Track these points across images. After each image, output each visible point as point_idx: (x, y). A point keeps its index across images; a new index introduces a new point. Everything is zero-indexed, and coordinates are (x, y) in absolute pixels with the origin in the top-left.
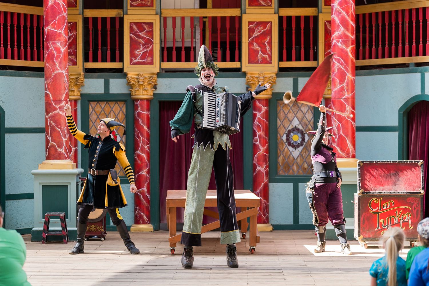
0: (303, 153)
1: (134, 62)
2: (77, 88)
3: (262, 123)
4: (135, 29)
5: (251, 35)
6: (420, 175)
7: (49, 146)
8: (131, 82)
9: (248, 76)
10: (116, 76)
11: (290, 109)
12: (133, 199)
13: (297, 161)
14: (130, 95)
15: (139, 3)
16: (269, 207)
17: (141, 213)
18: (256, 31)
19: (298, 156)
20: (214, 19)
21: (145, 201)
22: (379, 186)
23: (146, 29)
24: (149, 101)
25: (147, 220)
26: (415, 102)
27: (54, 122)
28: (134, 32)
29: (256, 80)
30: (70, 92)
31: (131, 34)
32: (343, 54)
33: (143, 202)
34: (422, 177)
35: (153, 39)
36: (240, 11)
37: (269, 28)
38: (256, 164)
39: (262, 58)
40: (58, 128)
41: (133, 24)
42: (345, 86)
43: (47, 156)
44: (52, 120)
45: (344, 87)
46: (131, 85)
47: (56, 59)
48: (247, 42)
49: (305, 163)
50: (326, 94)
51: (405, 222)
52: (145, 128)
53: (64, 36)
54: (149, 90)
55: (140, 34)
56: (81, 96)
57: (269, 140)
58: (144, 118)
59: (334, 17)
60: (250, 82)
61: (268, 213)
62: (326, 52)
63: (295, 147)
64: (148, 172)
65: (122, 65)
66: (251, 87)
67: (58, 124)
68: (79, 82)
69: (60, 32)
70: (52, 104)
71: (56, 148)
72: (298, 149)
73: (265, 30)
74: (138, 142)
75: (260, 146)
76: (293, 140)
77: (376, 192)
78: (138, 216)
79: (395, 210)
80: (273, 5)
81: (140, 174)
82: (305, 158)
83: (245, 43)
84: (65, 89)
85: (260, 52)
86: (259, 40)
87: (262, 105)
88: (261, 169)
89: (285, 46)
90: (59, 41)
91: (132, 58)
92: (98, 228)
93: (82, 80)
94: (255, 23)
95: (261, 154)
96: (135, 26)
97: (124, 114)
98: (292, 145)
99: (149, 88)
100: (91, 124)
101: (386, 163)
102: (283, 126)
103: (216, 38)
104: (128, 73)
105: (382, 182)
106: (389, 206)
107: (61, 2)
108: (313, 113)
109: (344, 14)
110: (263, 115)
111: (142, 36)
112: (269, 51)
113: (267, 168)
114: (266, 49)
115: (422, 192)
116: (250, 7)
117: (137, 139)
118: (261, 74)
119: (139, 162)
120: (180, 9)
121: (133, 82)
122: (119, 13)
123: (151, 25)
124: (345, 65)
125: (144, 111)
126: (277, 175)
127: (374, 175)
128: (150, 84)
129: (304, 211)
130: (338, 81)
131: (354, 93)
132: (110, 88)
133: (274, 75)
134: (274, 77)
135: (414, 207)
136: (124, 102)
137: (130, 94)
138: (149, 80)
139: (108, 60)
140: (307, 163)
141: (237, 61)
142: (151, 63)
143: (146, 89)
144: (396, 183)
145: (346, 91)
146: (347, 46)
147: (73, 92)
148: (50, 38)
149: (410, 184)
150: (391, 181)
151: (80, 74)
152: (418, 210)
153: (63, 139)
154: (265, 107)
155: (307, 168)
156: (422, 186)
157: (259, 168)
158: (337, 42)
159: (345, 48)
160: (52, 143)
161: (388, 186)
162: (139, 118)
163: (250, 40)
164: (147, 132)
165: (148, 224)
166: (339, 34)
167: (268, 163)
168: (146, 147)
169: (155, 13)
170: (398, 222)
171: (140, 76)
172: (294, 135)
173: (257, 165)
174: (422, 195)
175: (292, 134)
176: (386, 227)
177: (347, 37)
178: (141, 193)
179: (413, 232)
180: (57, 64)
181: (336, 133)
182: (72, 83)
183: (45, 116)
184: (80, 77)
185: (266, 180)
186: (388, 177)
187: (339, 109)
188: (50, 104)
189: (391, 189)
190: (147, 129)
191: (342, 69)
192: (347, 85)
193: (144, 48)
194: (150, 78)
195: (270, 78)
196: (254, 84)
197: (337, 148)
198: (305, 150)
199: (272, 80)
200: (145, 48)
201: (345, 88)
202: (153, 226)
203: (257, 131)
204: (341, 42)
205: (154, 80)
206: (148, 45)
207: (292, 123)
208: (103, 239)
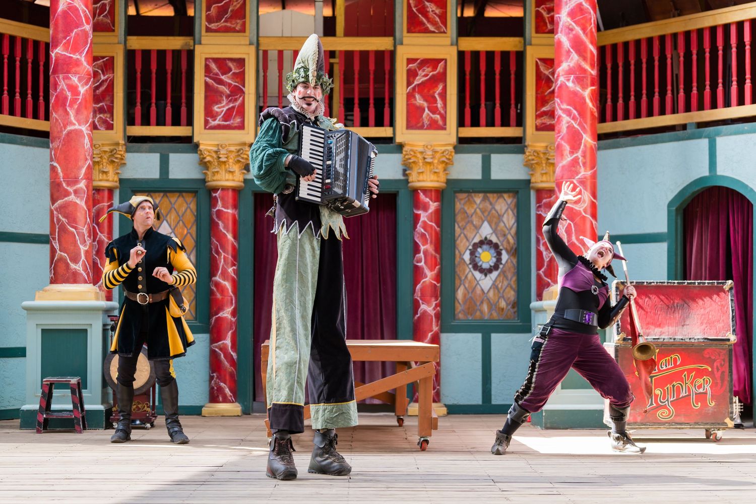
0: (498, 282)
1: (212, 124)
2: (113, 168)
3: (429, 229)
4: (213, 69)
5: (411, 81)
6: (727, 308)
7: (56, 259)
8: (205, 158)
9: (405, 149)
10: (180, 150)
11: (477, 208)
12: (208, 359)
13: (488, 295)
14: (204, 181)
15: (222, 26)
16: (440, 374)
17: (221, 384)
18: (421, 74)
19: (490, 288)
20: (348, 55)
21: (228, 363)
22: (653, 327)
23: (233, 69)
24: (236, 191)
25: (231, 396)
26: (698, 191)
27: (64, 217)
28: (213, 75)
29: (419, 155)
30: (101, 174)
31: (207, 78)
32: (577, 101)
33: (224, 364)
34: (733, 311)
35: (244, 87)
36: (393, 41)
37: (441, 71)
38: (419, 301)
39: (430, 120)
40: (73, 227)
41: (211, 61)
42: (580, 157)
43: (52, 277)
44: (61, 214)
45: (579, 159)
46: (206, 163)
47: (69, 106)
48: (405, 93)
49: (503, 300)
50: (539, 181)
51: (700, 393)
52: (230, 237)
53: (86, 65)
54: (236, 172)
55: (223, 77)
56: (120, 183)
57: (441, 259)
58: (228, 220)
59: (560, 37)
60: (410, 159)
61: (439, 385)
62: (539, 111)
63: (486, 272)
64: (234, 314)
65: (191, 131)
66: (411, 169)
67: (73, 220)
68: (116, 158)
69: (77, 58)
70: (63, 185)
71: (68, 263)
72: (491, 275)
73: (435, 73)
74: (217, 261)
75: (425, 269)
76: (481, 260)
77: (649, 337)
78: (215, 388)
79: (683, 372)
80: (449, 31)
81: (219, 317)
82: (501, 292)
83: (401, 95)
84: (86, 160)
85: (426, 110)
86: (426, 88)
87: (429, 199)
88: (428, 308)
89: (468, 102)
90: (76, 73)
91: (209, 118)
92: (140, 406)
93: (121, 155)
94: (419, 61)
95: (428, 283)
96: (214, 65)
97: (194, 215)
98: (479, 268)
99: (236, 168)
101: (665, 286)
102: (466, 237)
103: (352, 91)
104: (200, 142)
105: (660, 320)
106: (671, 365)
107: (80, 6)
108: (516, 214)
109: (579, 32)
110: (432, 216)
111: (226, 82)
112: (442, 109)
113: (438, 308)
114: (436, 105)
115: (733, 338)
116: (409, 35)
117: (216, 255)
118: (429, 147)
119: (219, 296)
120: (292, 37)
121: (208, 159)
122: (186, 43)
123: (241, 62)
124: (580, 120)
125: (228, 209)
126: (454, 320)
127: (645, 306)
128: (239, 161)
129: (500, 382)
130: (567, 148)
131: (595, 169)
132: (170, 169)
133: (451, 148)
134: (451, 152)
135: (717, 366)
136: (194, 194)
137: (205, 179)
138: (236, 154)
139: (167, 122)
140: (505, 300)
141: (387, 126)
142: (241, 127)
143: (231, 170)
144: (684, 322)
145: (581, 165)
146: (584, 88)
147: (106, 174)
148: (60, 67)
149: (711, 324)
150: (676, 317)
151: (118, 144)
152: (723, 372)
153: (81, 247)
154: (435, 202)
155: (506, 309)
156: (733, 327)
157: (423, 307)
158: (565, 81)
159: (580, 90)
160: (61, 255)
161: (670, 328)
162: (219, 220)
163: (410, 90)
164: (233, 244)
165: (233, 402)
166: (569, 65)
167: (439, 299)
168: (230, 270)
169: (248, 43)
170: (687, 393)
171: (220, 148)
172: (483, 251)
173: (421, 301)
174: (731, 345)
175: (479, 250)
176: (667, 402)
177: (584, 71)
178: (221, 349)
179: (715, 412)
180: (71, 113)
182: (105, 158)
183: (50, 207)
184: (117, 149)
185: (435, 328)
186: (669, 310)
188: (59, 185)
189: (676, 334)
190: (232, 239)
191: (575, 128)
192: (583, 155)
194: (239, 151)
195: (443, 153)
196: (417, 163)
198: (501, 278)
199: (447, 157)
200: (230, 101)
201: (580, 160)
202: (241, 406)
203: (420, 244)
204: (573, 79)
205: (245, 154)
206: (236, 97)
207: (480, 231)
208: (148, 425)
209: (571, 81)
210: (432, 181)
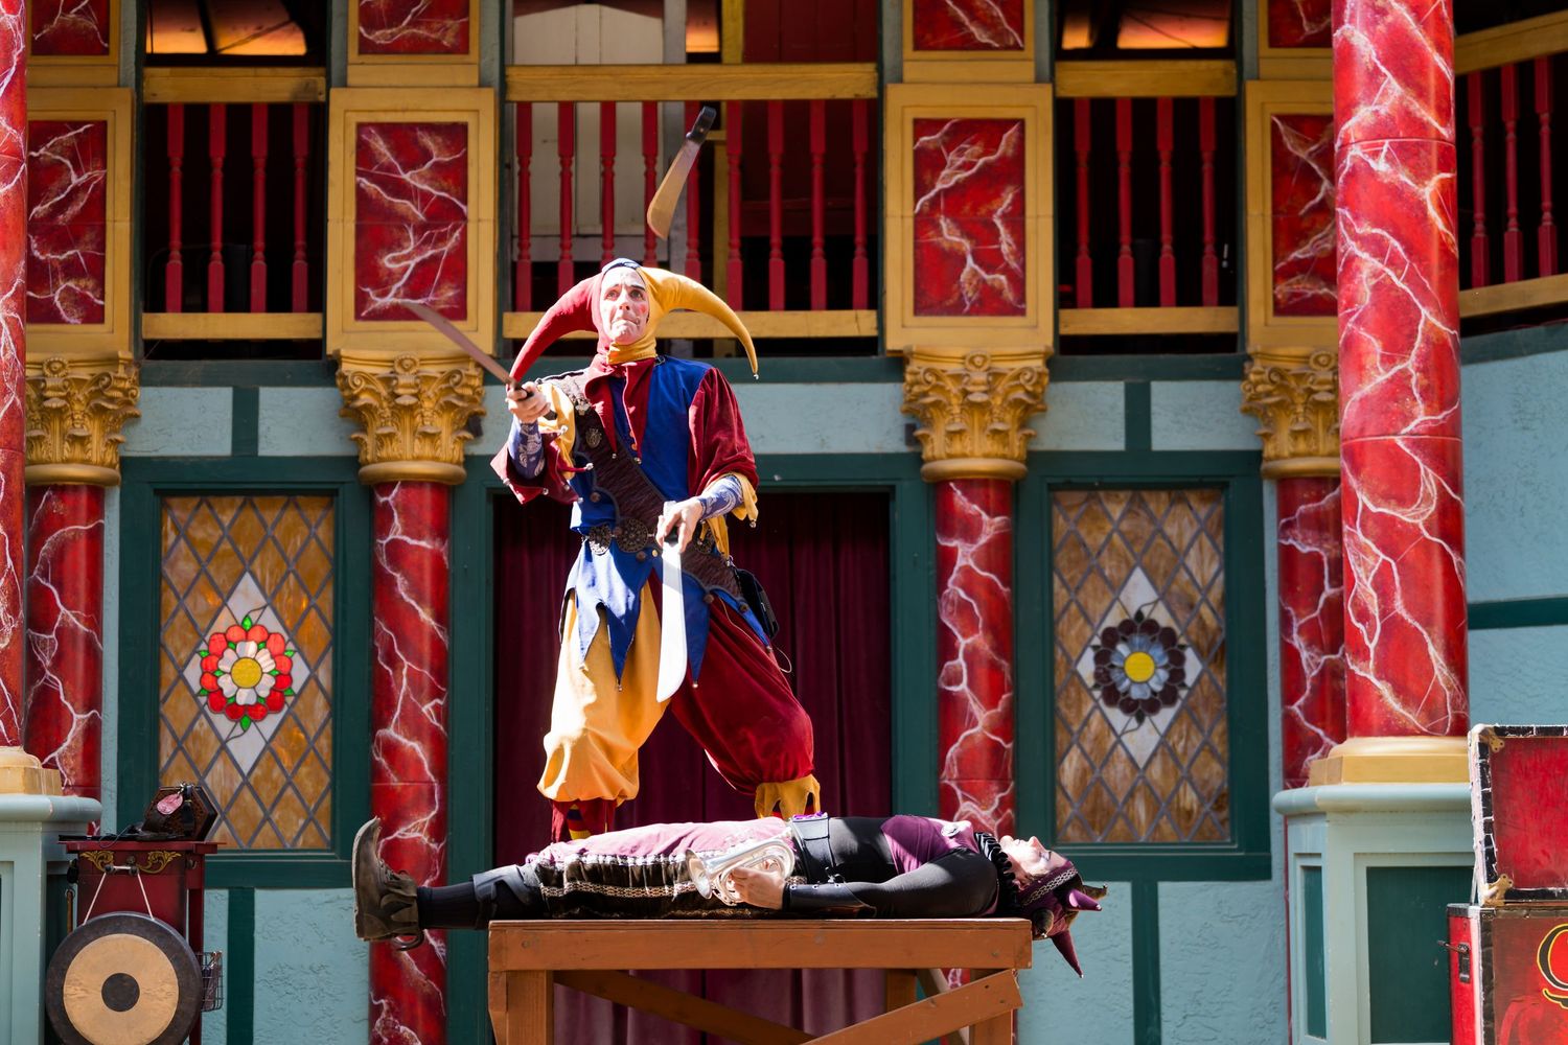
0: (1175, 738)
1: (377, 305)
2: (102, 428)
3: (981, 591)
4: (380, 154)
5: (927, 182)
8: (355, 398)
9: (911, 367)
10: (289, 377)
11: (1112, 531)
12: (366, 959)
13: (1147, 775)
14: (354, 463)
15: (404, 36)
17: (402, 1028)
18: (953, 163)
19: (1154, 754)
20: (753, 114)
21: (420, 968)
23: (435, 153)
24: (443, 489)
28: (378, 169)
29: (950, 385)
30: (67, 444)
31: (364, 180)
32: (1401, 214)
33: (409, 972)
35: (465, 202)
36: (876, 75)
37: (1010, 152)
38: (954, 791)
39: (981, 286)
41: (373, 131)
42: (1413, 371)
45: (1410, 376)
46: (358, 410)
48: (909, 214)
49: (1189, 787)
50: (1285, 454)
52: (425, 616)
54: (444, 435)
55: (406, 177)
56: (122, 470)
57: (1015, 673)
58: (420, 568)
59: (1348, 34)
60: (925, 394)
62: (1282, 260)
63: (1141, 709)
64: (438, 830)
65: (319, 326)
66: (927, 422)
68: (111, 400)
72: (1154, 718)
73: (992, 158)
74: (389, 683)
75: (971, 702)
76: (1126, 676)
78: (386, 1040)
80: (1029, 43)
81: (396, 839)
82: (1185, 764)
83: (900, 220)
85: (970, 260)
86: (967, 202)
87: (982, 507)
88: (980, 811)
89: (1084, 238)
91: (368, 290)
93: (126, 392)
94: (946, 127)
95: (977, 739)
96: (381, 143)
97: (328, 557)
98: (1122, 698)
99: (441, 425)
100: (169, 600)
102: (1083, 611)
103: (764, 219)
104: (343, 352)
108: (1222, 548)
109: (1404, 18)
110: (987, 553)
111: (415, 187)
112: (1012, 257)
113: (1009, 811)
114: (996, 247)
116: (920, 54)
117: (387, 668)
118: (978, 360)
119: (395, 782)
120: (600, 65)
121: (365, 399)
122: (307, 84)
123: (456, 135)
124: (1411, 267)
125: (420, 538)
128: (450, 406)
129: (1184, 1018)
130: (1375, 346)
131: (1456, 407)
132: (262, 429)
133: (1038, 364)
134: (1040, 375)
136: (326, 500)
137: (357, 457)
138: (443, 386)
139: (253, 304)
140: (1194, 788)
141: (860, 308)
142: (458, 311)
143: (429, 430)
145: (1417, 395)
146: (1420, 176)
147: (83, 445)
151: (113, 360)
154: (995, 515)
155: (1199, 812)
157: (967, 808)
158: (1366, 157)
159: (1410, 182)
162: (397, 568)
163: (922, 206)
164: (434, 636)
166: (1376, 112)
167: (1012, 784)
168: (427, 708)
169: (475, 82)
171: (399, 370)
172: (1133, 652)
173: (959, 793)
175: (1122, 648)
177: (1421, 127)
181: (1370, 608)
182: (79, 400)
184: (112, 374)
187: (1383, 487)
190: (433, 623)
191: (1397, 289)
192: (1421, 366)
193: (424, 243)
194: (451, 375)
195: (1017, 377)
196: (945, 406)
197: (1378, 684)
198: (1184, 727)
199: (1030, 388)
200: (427, 241)
201: (1413, 381)
203: (956, 633)
204: (1389, 152)
205: (467, 386)
206: (442, 230)
207: (1122, 597)
209: (1383, 155)
210: (987, 456)
